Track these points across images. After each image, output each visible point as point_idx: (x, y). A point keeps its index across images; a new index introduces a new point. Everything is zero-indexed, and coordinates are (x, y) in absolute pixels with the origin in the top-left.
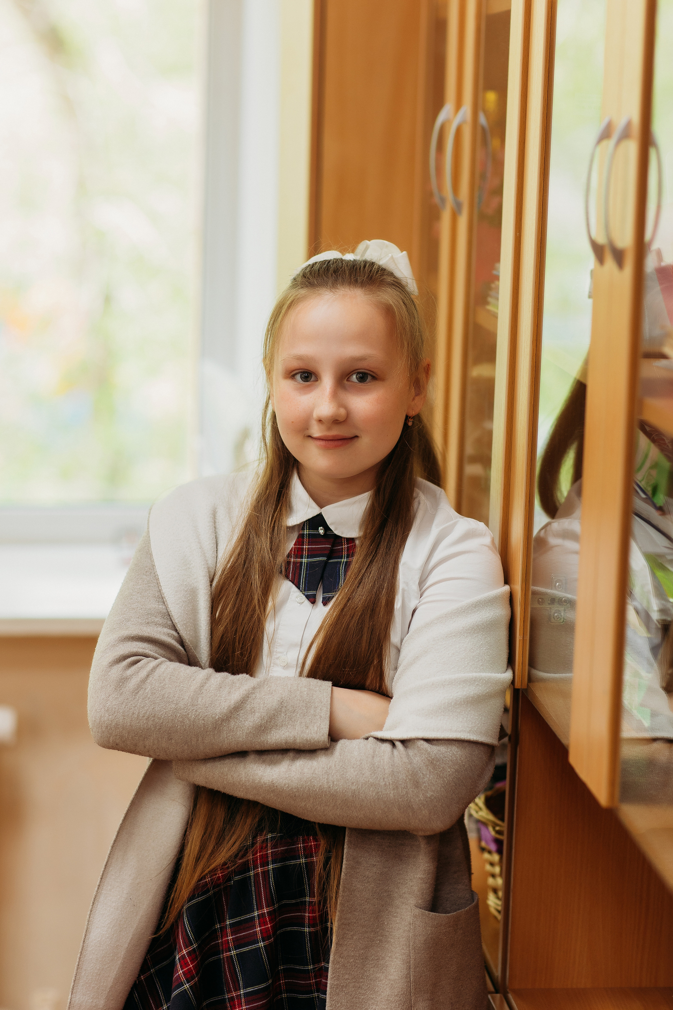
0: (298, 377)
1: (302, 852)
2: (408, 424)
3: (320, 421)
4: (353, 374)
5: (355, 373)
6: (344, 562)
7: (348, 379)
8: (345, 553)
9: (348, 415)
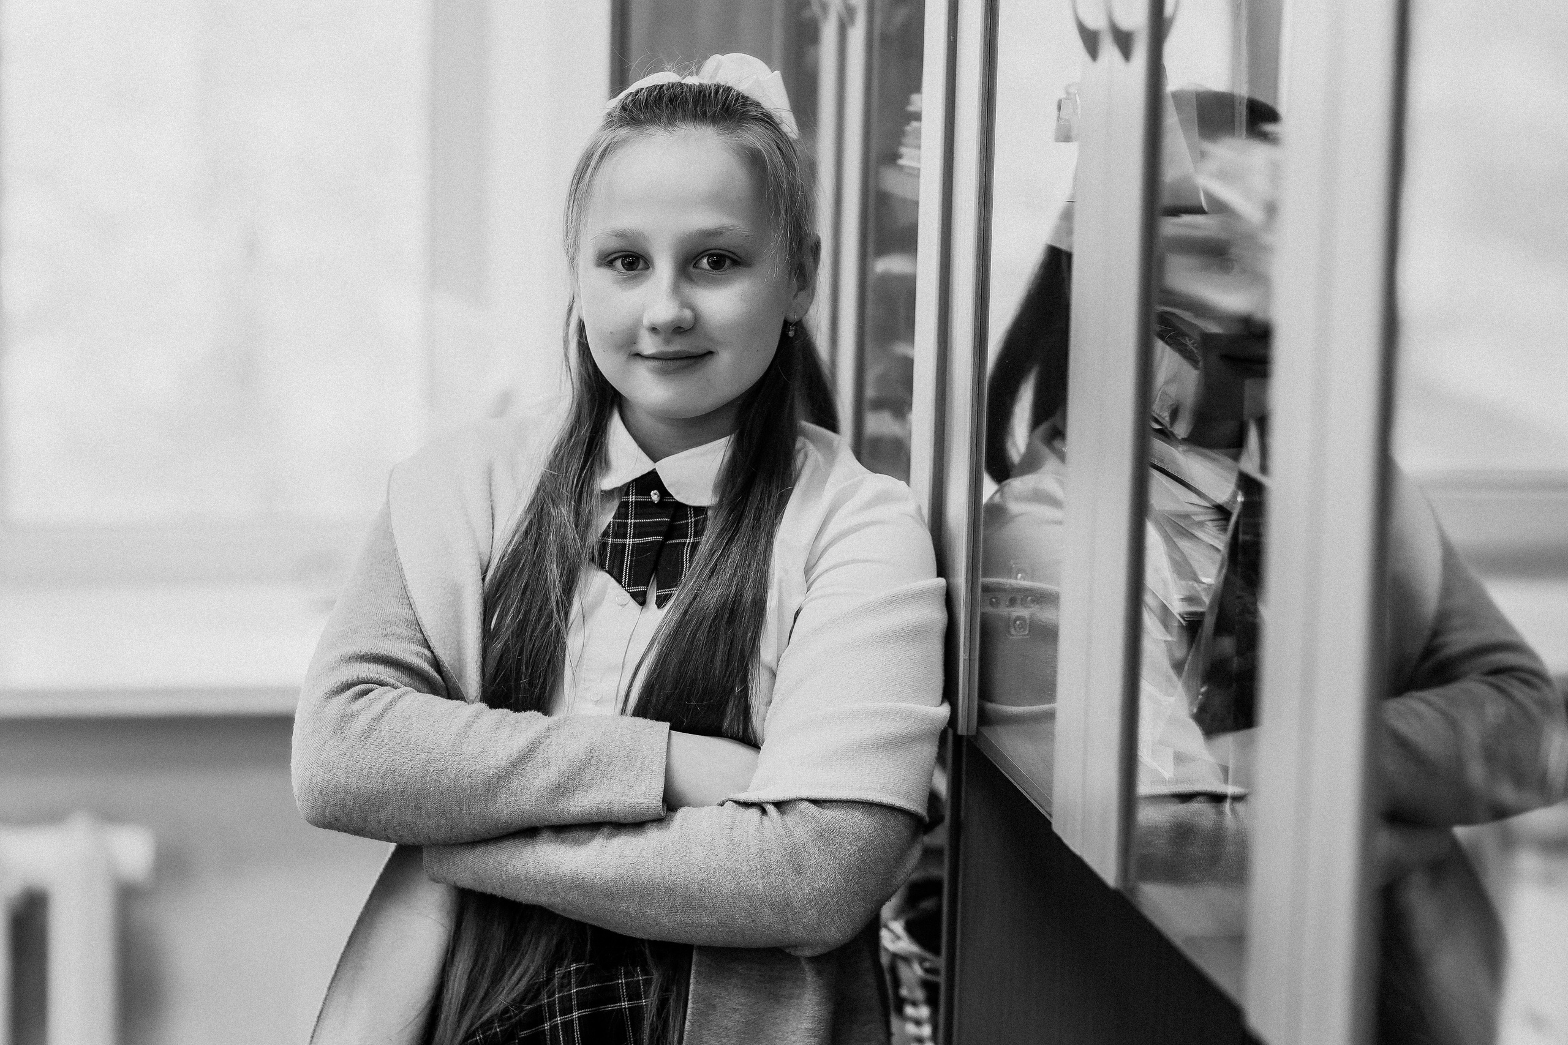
0: (618, 263)
1: (623, 991)
2: (788, 334)
3: (654, 330)
4: (702, 257)
5: (705, 256)
6: (689, 543)
7: (695, 264)
8: (691, 530)
9: (697, 318)
